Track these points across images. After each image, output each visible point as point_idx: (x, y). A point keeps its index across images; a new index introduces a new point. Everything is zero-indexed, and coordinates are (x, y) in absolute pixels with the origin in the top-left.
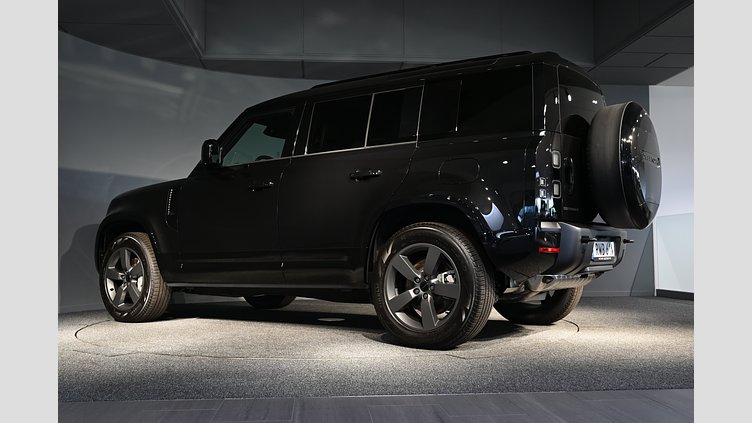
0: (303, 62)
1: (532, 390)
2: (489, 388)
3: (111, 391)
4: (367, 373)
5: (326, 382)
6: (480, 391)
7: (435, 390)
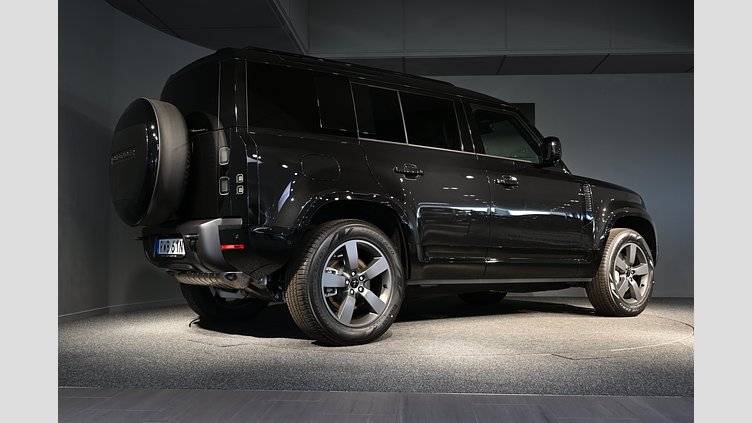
0: (404, 58)
1: (644, 393)
2: (599, 391)
3: (223, 380)
4: (470, 371)
5: (429, 378)
6: (589, 392)
7: (541, 389)
